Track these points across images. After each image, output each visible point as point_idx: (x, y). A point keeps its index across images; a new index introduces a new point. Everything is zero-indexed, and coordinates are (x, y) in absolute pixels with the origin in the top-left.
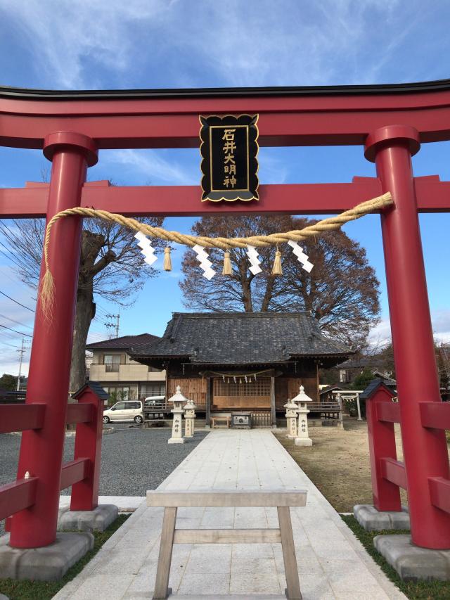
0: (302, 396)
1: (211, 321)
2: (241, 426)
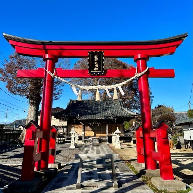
0: (118, 131)
2: (95, 142)
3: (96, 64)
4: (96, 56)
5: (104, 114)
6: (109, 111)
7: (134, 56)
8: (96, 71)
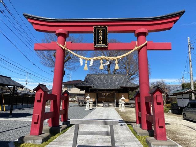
0: (123, 98)
1: (98, 76)
2: (106, 106)
3: (101, 38)
4: (101, 31)
5: (113, 85)
6: (117, 83)
7: (135, 31)
8: (101, 44)
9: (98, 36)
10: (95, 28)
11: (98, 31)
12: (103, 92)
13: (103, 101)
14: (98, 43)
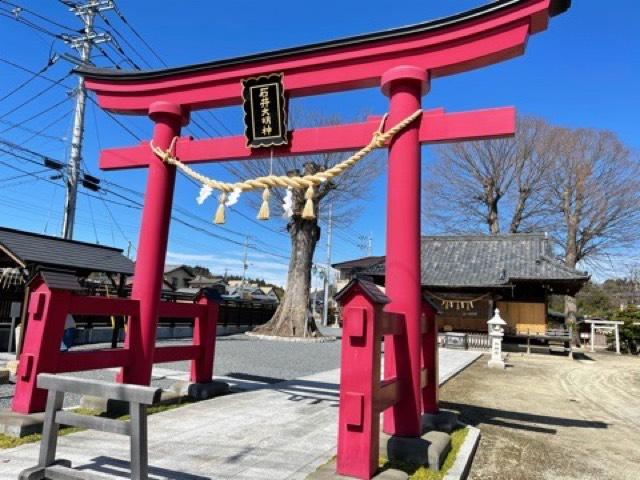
3: (266, 115)
4: (264, 92)
5: (484, 272)
6: (499, 267)
7: (380, 78)
8: (267, 135)
9: (258, 109)
10: (247, 85)
11: (257, 92)
12: (445, 295)
13: (450, 328)
14: (259, 133)
